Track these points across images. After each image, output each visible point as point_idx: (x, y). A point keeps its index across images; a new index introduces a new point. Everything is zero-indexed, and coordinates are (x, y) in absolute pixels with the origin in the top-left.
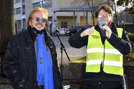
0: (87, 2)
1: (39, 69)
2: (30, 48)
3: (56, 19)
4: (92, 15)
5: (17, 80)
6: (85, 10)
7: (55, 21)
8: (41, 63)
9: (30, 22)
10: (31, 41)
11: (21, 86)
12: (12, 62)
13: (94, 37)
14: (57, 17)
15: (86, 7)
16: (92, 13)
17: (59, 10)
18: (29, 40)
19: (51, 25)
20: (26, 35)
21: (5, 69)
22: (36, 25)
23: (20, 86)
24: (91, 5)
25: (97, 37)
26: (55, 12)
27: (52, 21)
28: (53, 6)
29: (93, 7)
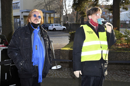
0: (46, 6)
2: (28, 38)
3: (23, 18)
4: (49, 16)
5: (18, 60)
6: (45, 12)
7: (22, 19)
8: (36, 49)
10: (29, 33)
11: (21, 64)
12: (14, 49)
14: (24, 16)
15: (46, 10)
16: (49, 14)
17: (26, 11)
18: (27, 33)
19: (20, 21)
20: (26, 29)
21: (9, 53)
23: (20, 64)
24: (48, 9)
26: (22, 12)
27: (20, 19)
28: (20, 8)
29: (50, 11)
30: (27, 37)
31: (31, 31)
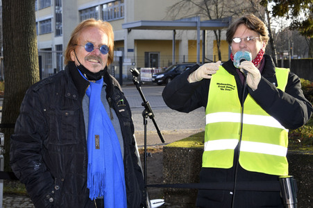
0: (204, 7)
1: (94, 160)
2: (72, 113)
3: (132, 46)
4: (214, 38)
5: (41, 185)
6: (199, 25)
7: (130, 50)
8: (97, 147)
9: (72, 53)
10: (74, 96)
11: (51, 199)
12: (30, 146)
13: (222, 86)
14: (135, 40)
15: (203, 19)
16: (215, 32)
17: (140, 24)
19: (121, 59)
21: (14, 162)
22: (87, 59)
23: (48, 200)
24: (212, 14)
25: (229, 87)
26: (129, 30)
27: (123, 50)
28: (125, 17)
29: (218, 20)
30: (68, 109)
31: (81, 89)
